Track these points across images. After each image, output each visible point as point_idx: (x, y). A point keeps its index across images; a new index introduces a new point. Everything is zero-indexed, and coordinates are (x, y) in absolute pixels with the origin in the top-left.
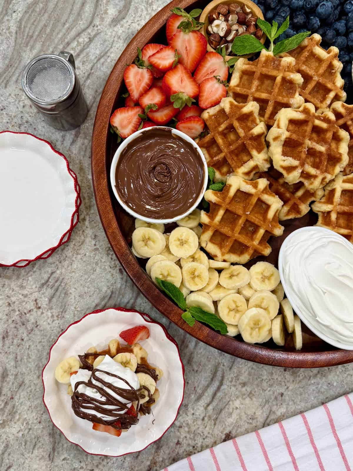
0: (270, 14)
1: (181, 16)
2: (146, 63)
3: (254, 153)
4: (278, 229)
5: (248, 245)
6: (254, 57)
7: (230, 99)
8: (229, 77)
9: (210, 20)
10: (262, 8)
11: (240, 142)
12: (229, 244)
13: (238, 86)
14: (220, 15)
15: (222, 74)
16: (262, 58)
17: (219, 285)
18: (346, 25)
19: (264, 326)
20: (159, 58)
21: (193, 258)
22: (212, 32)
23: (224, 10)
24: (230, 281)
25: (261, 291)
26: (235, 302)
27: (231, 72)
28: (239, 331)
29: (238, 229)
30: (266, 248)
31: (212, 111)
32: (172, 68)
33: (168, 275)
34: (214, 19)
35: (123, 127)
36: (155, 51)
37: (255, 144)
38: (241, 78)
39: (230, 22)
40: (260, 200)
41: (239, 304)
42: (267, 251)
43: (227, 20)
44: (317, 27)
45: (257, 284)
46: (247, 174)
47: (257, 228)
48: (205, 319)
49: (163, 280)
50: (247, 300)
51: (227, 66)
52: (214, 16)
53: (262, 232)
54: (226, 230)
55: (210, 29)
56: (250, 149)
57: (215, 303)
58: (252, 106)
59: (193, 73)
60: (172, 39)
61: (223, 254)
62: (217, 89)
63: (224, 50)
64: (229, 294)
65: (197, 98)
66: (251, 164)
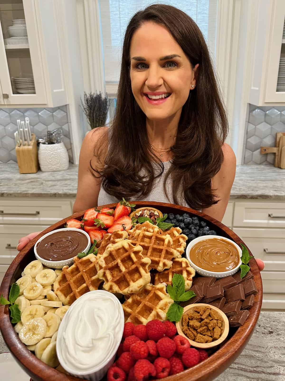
5: (73, 290)
12: (64, 285)
47: (84, 282)
53: (84, 285)
61: (58, 290)
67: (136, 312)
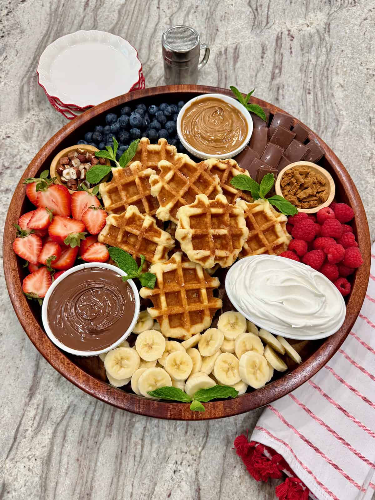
0: (102, 145)
1: (34, 182)
2: (28, 231)
3: (156, 239)
4: (214, 281)
5: (201, 309)
6: (109, 178)
7: (112, 215)
8: (101, 202)
9: (60, 173)
10: (93, 144)
11: (140, 239)
12: (187, 319)
13: (112, 203)
14: (65, 166)
15: (94, 202)
16: (115, 174)
17: (203, 358)
18: (159, 121)
19: (261, 364)
20: (36, 221)
21: (168, 352)
22: (67, 181)
23: (65, 160)
24: (209, 347)
25: (238, 337)
26: (225, 362)
27: (100, 198)
28: (246, 384)
29: (185, 302)
30: (216, 301)
31: (105, 232)
32: (51, 222)
33: (156, 381)
34: (62, 171)
35: (38, 289)
36: (29, 219)
37: (151, 233)
38: (110, 197)
39: (75, 166)
40: (185, 270)
41: (229, 361)
42: (219, 304)
43: (72, 166)
44: (139, 133)
45: (231, 335)
46: (163, 257)
47: (198, 291)
48: (213, 396)
49: (154, 389)
50: (234, 353)
51: (93, 196)
52: (61, 169)
53: (204, 292)
54: (176, 310)
55: (63, 179)
56: (151, 239)
57: (211, 376)
58: (131, 210)
59: (71, 215)
60: (37, 202)
61: (188, 331)
62: (97, 215)
63: (84, 187)
64: (217, 359)
65: (86, 229)
66: (160, 249)
67: (268, 244)
